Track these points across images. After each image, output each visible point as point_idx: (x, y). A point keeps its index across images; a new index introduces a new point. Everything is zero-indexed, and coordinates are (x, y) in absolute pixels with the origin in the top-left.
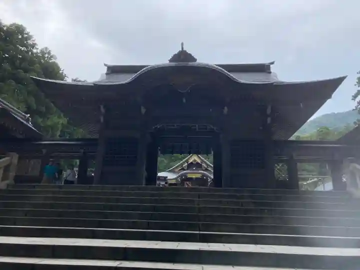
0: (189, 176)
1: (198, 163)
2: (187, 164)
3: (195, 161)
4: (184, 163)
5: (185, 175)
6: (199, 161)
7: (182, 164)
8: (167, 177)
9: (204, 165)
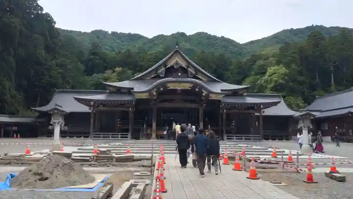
0: (171, 86)
1: (181, 67)
2: (164, 69)
3: (177, 63)
4: (160, 66)
5: (164, 85)
6: (184, 64)
7: (157, 69)
8: (133, 89)
9: (191, 70)
